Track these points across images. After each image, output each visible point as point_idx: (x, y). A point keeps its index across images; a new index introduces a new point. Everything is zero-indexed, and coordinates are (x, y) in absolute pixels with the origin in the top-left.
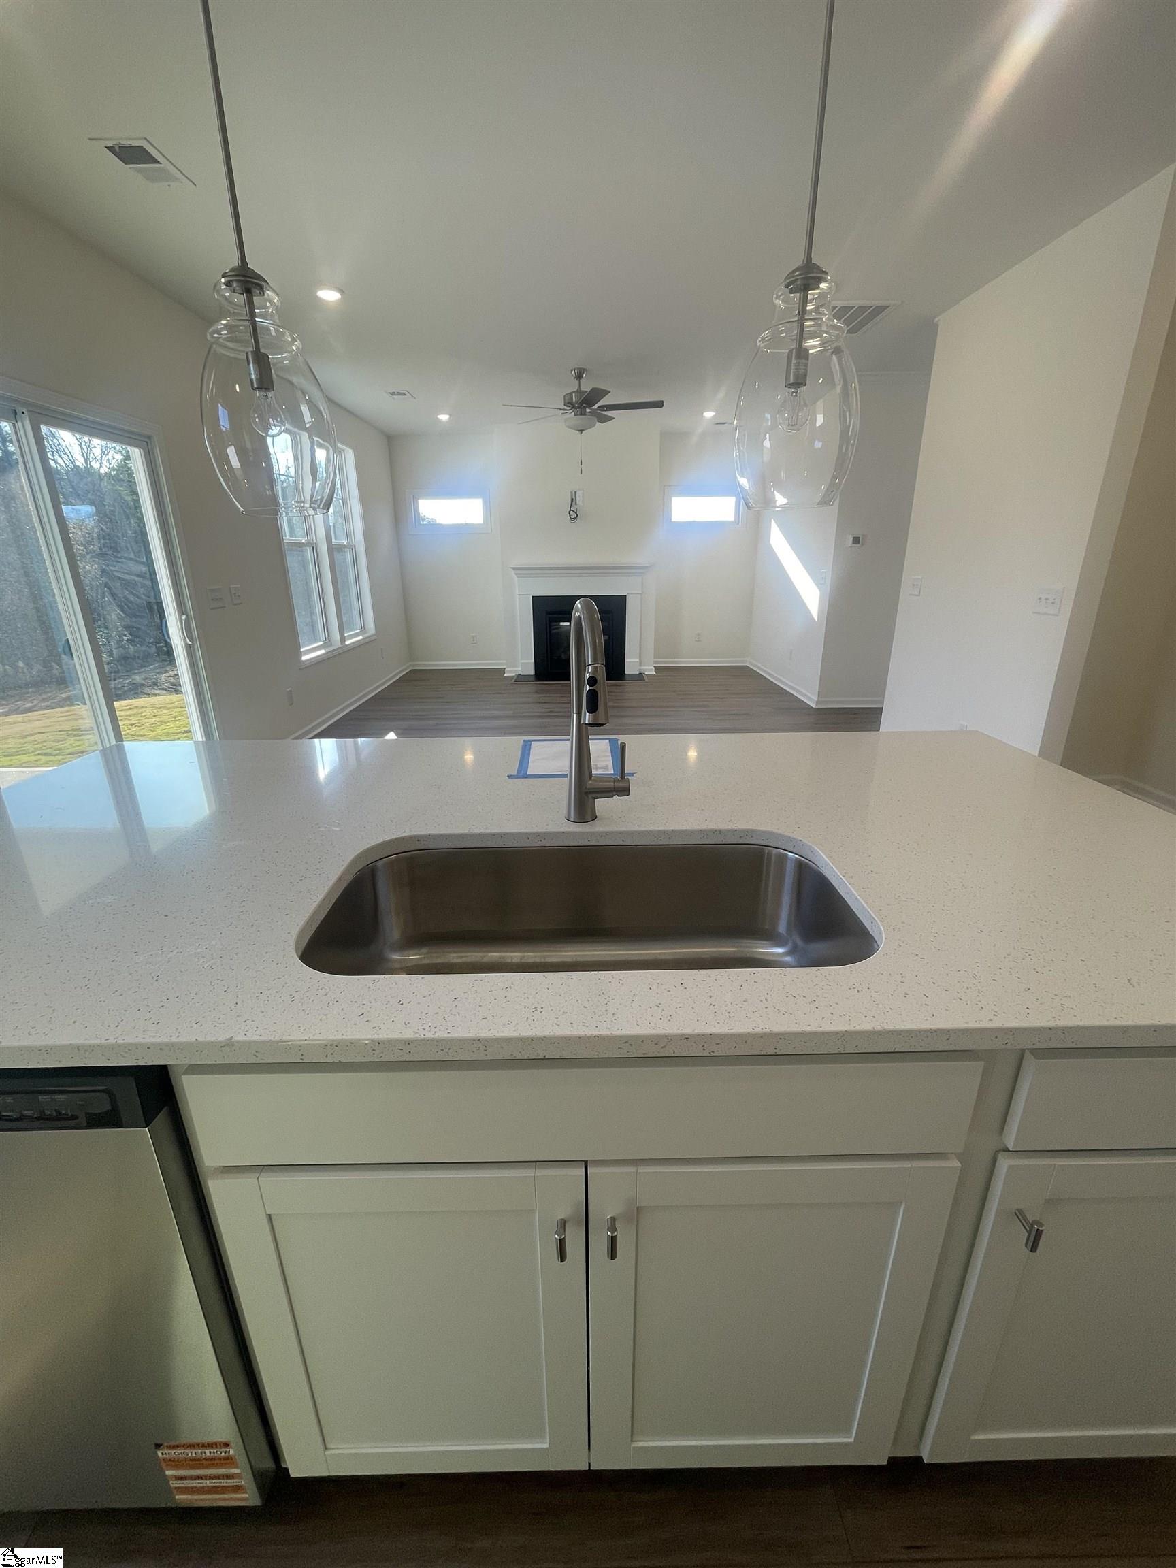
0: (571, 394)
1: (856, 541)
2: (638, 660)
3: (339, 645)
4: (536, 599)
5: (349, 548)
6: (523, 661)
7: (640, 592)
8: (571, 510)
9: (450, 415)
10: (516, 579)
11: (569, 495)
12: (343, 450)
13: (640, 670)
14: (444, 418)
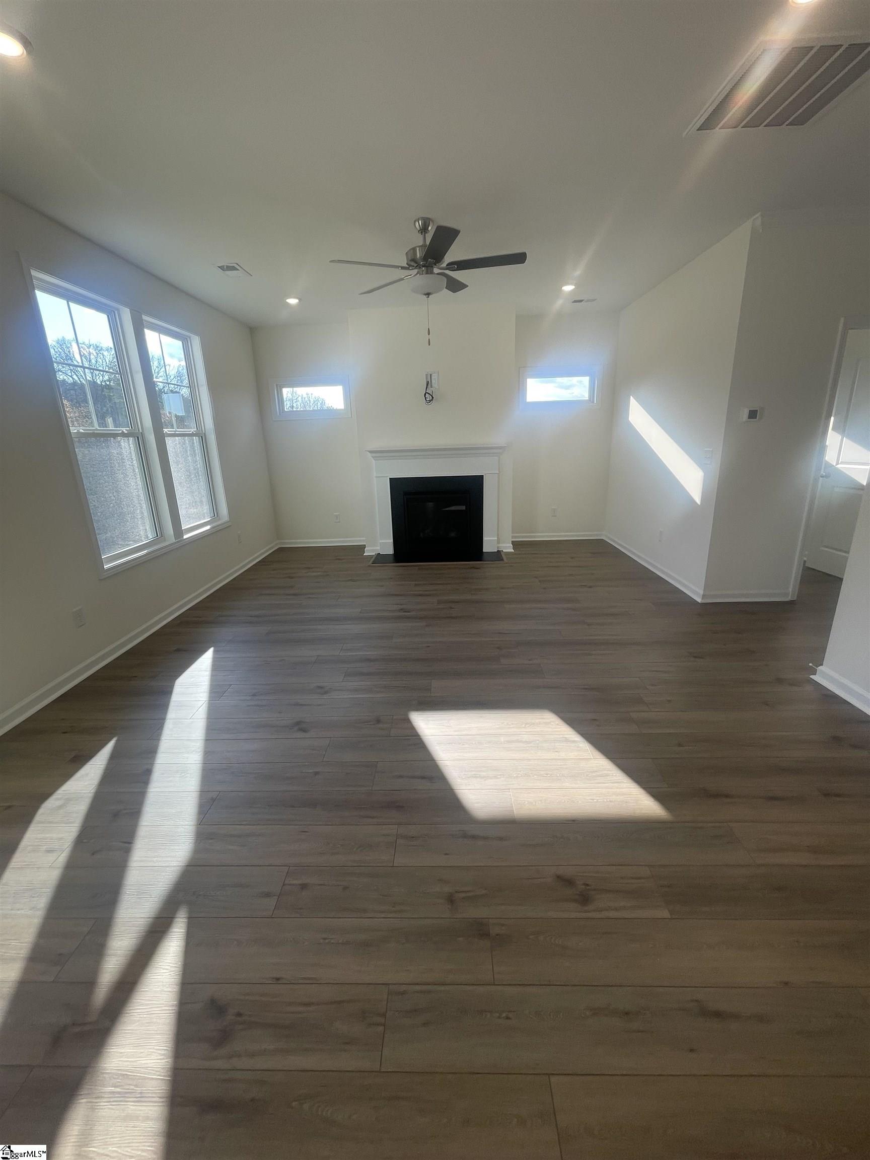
0: (414, 249)
1: (753, 414)
2: (496, 538)
3: (173, 540)
4: (392, 481)
5: (199, 437)
6: (380, 541)
7: (498, 472)
8: (426, 393)
9: (300, 300)
10: (374, 461)
11: (425, 377)
12: (190, 338)
13: (498, 547)
14: (293, 301)
